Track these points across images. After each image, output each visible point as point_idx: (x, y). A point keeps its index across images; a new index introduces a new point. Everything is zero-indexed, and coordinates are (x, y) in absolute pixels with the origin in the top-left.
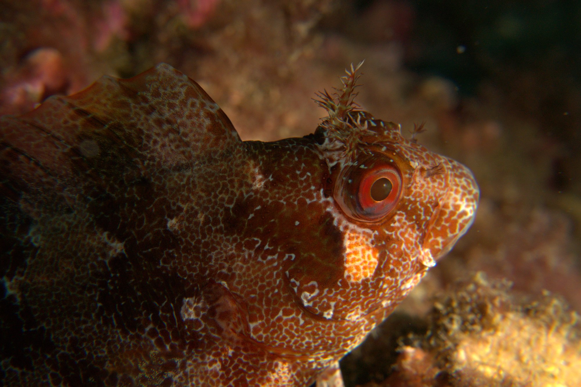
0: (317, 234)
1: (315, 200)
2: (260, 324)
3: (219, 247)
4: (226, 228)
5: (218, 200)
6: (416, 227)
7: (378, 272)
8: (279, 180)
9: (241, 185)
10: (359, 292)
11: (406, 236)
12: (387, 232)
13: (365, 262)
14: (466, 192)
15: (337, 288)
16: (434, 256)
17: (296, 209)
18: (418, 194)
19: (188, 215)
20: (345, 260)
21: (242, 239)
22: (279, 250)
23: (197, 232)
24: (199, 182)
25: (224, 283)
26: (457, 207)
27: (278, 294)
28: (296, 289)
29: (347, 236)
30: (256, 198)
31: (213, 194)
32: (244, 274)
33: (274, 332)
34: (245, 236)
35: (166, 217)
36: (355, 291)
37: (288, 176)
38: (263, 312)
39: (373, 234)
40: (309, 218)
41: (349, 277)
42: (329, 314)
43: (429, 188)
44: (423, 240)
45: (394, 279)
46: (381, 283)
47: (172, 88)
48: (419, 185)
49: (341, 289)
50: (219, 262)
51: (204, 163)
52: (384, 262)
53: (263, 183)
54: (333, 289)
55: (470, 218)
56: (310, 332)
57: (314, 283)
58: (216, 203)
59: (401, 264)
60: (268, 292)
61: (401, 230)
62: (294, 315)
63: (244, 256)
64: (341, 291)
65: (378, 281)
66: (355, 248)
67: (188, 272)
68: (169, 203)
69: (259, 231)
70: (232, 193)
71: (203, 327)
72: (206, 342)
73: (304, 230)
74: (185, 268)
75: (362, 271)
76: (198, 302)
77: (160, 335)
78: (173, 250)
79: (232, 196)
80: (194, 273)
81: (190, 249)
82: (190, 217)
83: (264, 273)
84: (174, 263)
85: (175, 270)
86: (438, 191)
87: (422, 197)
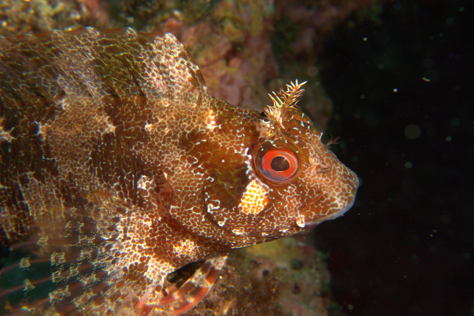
0: (233, 173)
1: (240, 152)
2: (177, 209)
3: (171, 153)
4: (179, 144)
5: (181, 125)
6: (300, 199)
7: (262, 214)
8: (224, 131)
9: (199, 122)
10: (244, 220)
11: (291, 201)
12: (279, 193)
13: (255, 204)
14: (344, 193)
15: (232, 211)
16: (306, 221)
17: (226, 153)
18: (308, 180)
20: (243, 197)
21: (187, 154)
22: (206, 172)
23: (161, 138)
25: (166, 175)
27: (195, 197)
28: (206, 199)
29: (251, 184)
30: (205, 134)
31: (180, 120)
32: (180, 175)
33: (183, 217)
34: (190, 154)
35: (146, 122)
36: (242, 218)
37: (231, 131)
38: (181, 203)
39: (269, 190)
40: (232, 162)
41: (241, 208)
42: (221, 224)
43: (318, 179)
44: (302, 209)
45: (271, 223)
46: (261, 221)
47: (171, 48)
48: (312, 174)
49: (233, 213)
50: (168, 162)
51: (181, 99)
52: (268, 210)
53: (214, 127)
54: (229, 211)
55: (339, 210)
56: (206, 228)
57: (219, 201)
58: (179, 126)
60: (189, 193)
61: (290, 196)
62: (200, 213)
63: (184, 165)
65: (261, 219)
66: (252, 193)
67: (147, 160)
68: (152, 114)
69: (199, 154)
70: (192, 124)
71: (148, 196)
72: (147, 206)
73: (225, 168)
74: (146, 157)
75: (251, 208)
76: (150, 180)
77: (122, 191)
78: (143, 143)
79: (191, 126)
80: (151, 162)
81: (153, 147)
82: (160, 127)
83: (191, 181)
84: (141, 151)
85: (140, 155)
86: (324, 184)
87: (311, 183)
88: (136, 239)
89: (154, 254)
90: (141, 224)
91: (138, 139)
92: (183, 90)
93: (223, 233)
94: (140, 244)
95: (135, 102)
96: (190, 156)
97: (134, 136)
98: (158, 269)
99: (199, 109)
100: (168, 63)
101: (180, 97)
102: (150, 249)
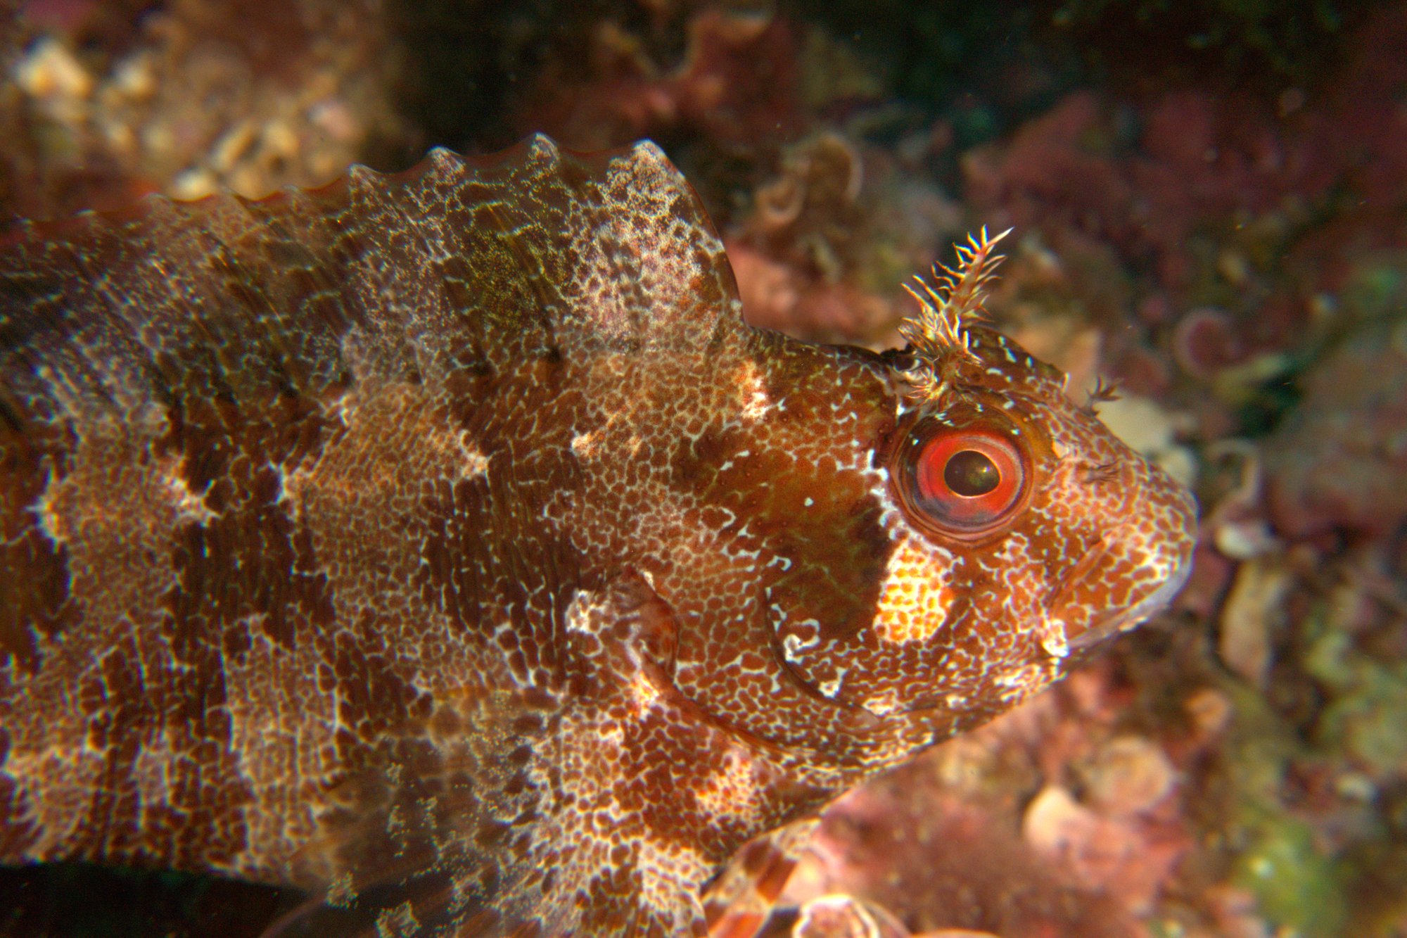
0: (842, 532)
1: (853, 467)
2: (696, 668)
3: (654, 508)
4: (675, 476)
5: (673, 420)
6: (1044, 572)
7: (943, 635)
8: (795, 413)
9: (721, 403)
10: (895, 664)
11: (1021, 583)
12: (983, 566)
13: (920, 610)
14: (1165, 533)
15: (855, 643)
16: (1069, 637)
17: (813, 476)
18: (1059, 510)
19: (613, 434)
20: (881, 594)
21: (700, 504)
22: (764, 545)
23: (620, 469)
24: (647, 378)
25: (649, 576)
26: (1138, 557)
27: (743, 623)
28: (777, 625)
29: (898, 552)
30: (743, 435)
31: (667, 406)
32: (689, 569)
33: (717, 690)
34: (708, 501)
35: (573, 428)
36: (889, 659)
37: (814, 410)
38: (706, 649)
39: (953, 562)
40: (834, 498)
41: (882, 629)
42: (830, 689)
43: (1086, 504)
44: (1053, 601)
45: (973, 658)
46: (944, 659)
47: (651, 190)
48: (1067, 493)
49: (861, 647)
50: (650, 536)
51: (667, 345)
52: (959, 619)
53: (764, 410)
54: (847, 644)
55: (1159, 584)
56: (787, 710)
57: (814, 623)
58: (668, 424)
59: (993, 633)
60: (723, 615)
61: (1013, 569)
62: (763, 671)
63: (697, 538)
64: (861, 651)
65: (940, 653)
66: (907, 579)
67: (590, 542)
68: (586, 404)
69: (735, 496)
70: (703, 413)
71: (600, 651)
72: (601, 684)
73: (818, 520)
74: (586, 532)
75: (910, 625)
76: (599, 603)
77: (520, 648)
78: (572, 492)
79: (700, 419)
80: (601, 547)
81: (602, 499)
82: (615, 438)
83: (726, 578)
84: (568, 518)
85: (567, 530)
86: (1105, 515)
87: (1068, 519)
88: (588, 796)
89: (648, 831)
90: (594, 743)
91: (557, 482)
92: (674, 317)
93: (836, 718)
94: (602, 810)
95: (534, 377)
96: (710, 506)
97: (545, 477)
99: (716, 365)
100: (639, 239)
101: (663, 339)
102: (634, 818)
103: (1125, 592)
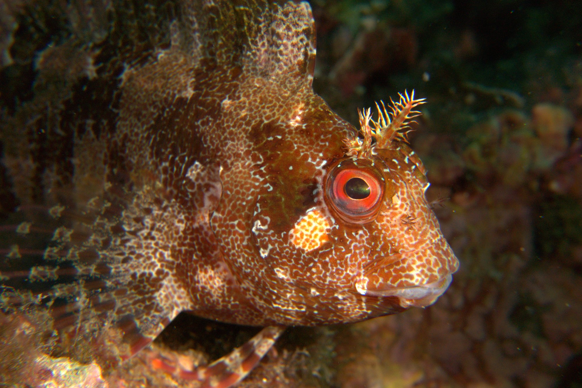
0: (297, 187)
1: (315, 163)
2: (220, 218)
3: (236, 141)
4: (250, 133)
5: (262, 111)
6: (369, 252)
7: (315, 253)
8: (307, 132)
9: (283, 114)
10: (292, 255)
11: (357, 251)
12: (345, 235)
13: (310, 237)
15: (279, 237)
16: (368, 288)
17: (299, 159)
18: (385, 228)
19: (239, 105)
20: (298, 221)
21: (254, 149)
22: (267, 177)
26: (410, 268)
27: (244, 207)
28: (255, 213)
30: (284, 130)
31: (264, 104)
32: (236, 173)
33: (224, 232)
34: (257, 149)
36: (289, 251)
37: (315, 134)
38: (226, 211)
39: (334, 226)
40: (300, 171)
41: (292, 236)
42: (264, 254)
43: (398, 232)
44: (368, 268)
45: (324, 272)
47: (299, 20)
48: (393, 223)
49: (281, 240)
51: (278, 82)
52: (324, 250)
53: (297, 125)
54: (276, 235)
56: (246, 256)
57: (269, 219)
58: (259, 111)
59: (336, 266)
60: (238, 199)
61: (357, 243)
62: (243, 232)
63: (246, 163)
64: (280, 242)
65: (311, 260)
66: (311, 221)
67: (208, 142)
68: (238, 89)
69: (267, 152)
70: (274, 114)
71: (194, 191)
74: (208, 138)
75: (304, 240)
76: (202, 171)
77: (168, 176)
78: (212, 120)
79: (272, 116)
80: (212, 147)
81: (221, 128)
82: (238, 107)
83: (246, 183)
84: (205, 129)
85: (203, 133)
86: (404, 242)
87: (388, 234)
88: (160, 242)
89: (174, 271)
90: (173, 224)
91: (210, 113)
94: (163, 251)
96: (256, 152)
97: (207, 108)
98: (173, 294)
99: (290, 98)
101: (278, 79)
102: (173, 263)
103: (398, 280)
